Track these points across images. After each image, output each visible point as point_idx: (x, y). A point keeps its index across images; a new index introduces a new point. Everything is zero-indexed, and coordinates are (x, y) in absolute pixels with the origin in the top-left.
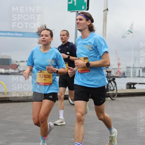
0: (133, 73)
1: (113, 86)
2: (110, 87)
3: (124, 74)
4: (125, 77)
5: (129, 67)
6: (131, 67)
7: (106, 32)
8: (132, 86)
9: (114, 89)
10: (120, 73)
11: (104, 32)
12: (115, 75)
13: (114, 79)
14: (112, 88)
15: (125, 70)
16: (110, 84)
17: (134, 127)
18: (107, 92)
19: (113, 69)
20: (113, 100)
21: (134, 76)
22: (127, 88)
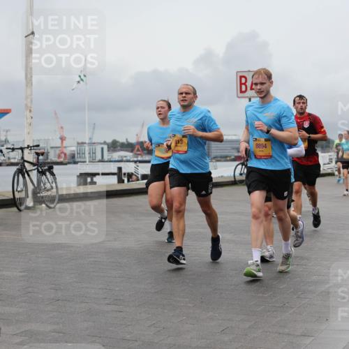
0: (90, 153)
1: (50, 181)
2: (44, 184)
3: (73, 156)
4: (75, 163)
5: (83, 143)
6: (85, 143)
7: (31, 77)
8: (89, 180)
9: (52, 188)
10: (65, 155)
11: (29, 76)
12: (56, 159)
13: (50, 168)
14: (48, 186)
15: (74, 148)
16: (44, 178)
17: (92, 259)
18: (39, 193)
19: (52, 148)
20: (50, 208)
21: (93, 161)
22: (79, 184)
